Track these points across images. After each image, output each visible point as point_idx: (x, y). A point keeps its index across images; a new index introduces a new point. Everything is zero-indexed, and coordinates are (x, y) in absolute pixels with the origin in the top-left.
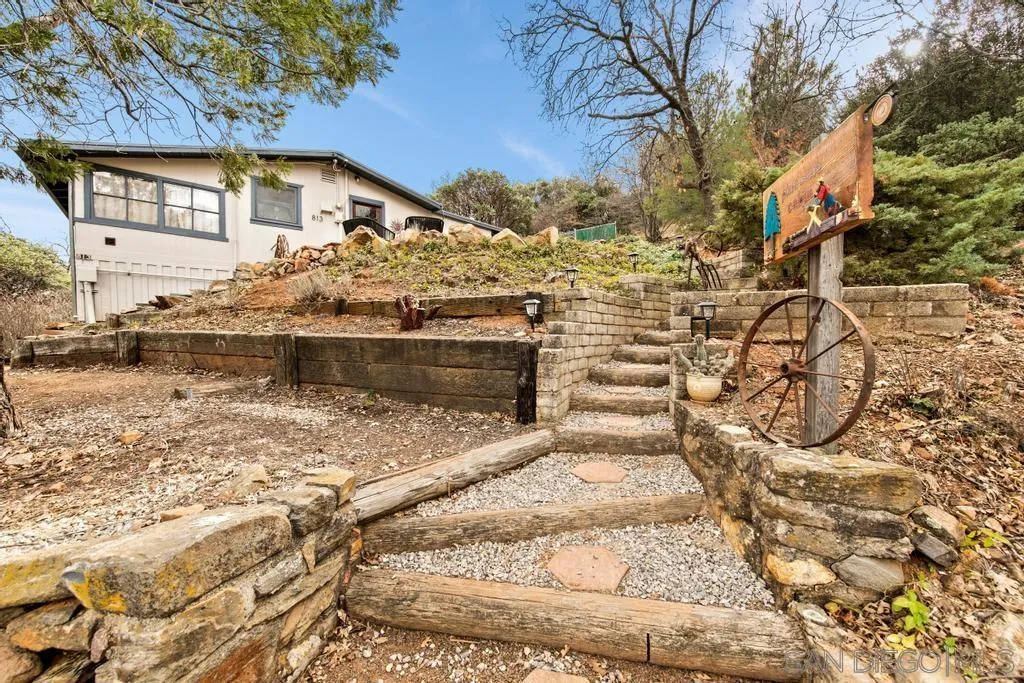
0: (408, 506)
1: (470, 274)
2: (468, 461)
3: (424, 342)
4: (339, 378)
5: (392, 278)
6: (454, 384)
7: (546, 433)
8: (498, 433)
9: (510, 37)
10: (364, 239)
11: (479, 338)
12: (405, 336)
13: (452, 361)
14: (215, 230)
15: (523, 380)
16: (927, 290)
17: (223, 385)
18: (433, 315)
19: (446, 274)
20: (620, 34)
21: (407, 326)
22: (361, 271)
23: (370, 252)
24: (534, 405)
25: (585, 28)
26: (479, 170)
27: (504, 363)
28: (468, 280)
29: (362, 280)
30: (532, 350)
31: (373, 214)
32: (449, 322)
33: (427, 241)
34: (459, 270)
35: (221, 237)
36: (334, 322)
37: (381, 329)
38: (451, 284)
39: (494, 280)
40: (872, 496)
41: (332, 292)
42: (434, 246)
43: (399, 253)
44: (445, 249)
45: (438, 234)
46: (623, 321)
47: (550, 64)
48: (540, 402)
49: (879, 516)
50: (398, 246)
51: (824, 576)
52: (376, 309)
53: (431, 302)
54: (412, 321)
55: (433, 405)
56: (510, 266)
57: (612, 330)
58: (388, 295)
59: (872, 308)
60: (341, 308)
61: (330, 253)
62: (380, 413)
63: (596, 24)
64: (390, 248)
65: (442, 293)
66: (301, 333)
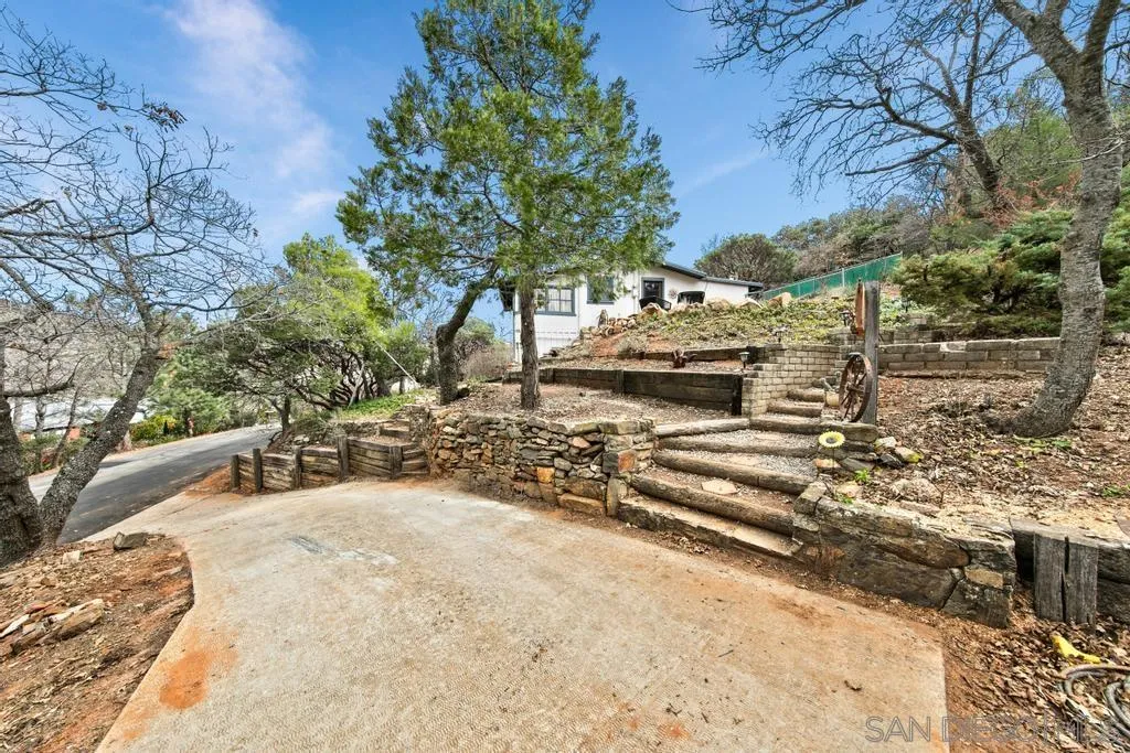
0: (675, 435)
1: (717, 333)
2: (701, 424)
3: (685, 374)
4: (643, 391)
5: (670, 336)
6: (700, 395)
7: (746, 420)
8: (722, 416)
9: (766, 134)
10: (653, 311)
11: (714, 372)
12: (676, 371)
13: (700, 384)
14: (570, 310)
15: (735, 394)
16: (1035, 342)
17: (595, 392)
18: (691, 360)
19: (702, 333)
20: (879, 101)
21: (676, 367)
22: (651, 332)
23: (656, 319)
24: (741, 406)
25: (838, 107)
26: (741, 235)
27: (725, 385)
28: (716, 336)
29: (652, 338)
30: (740, 379)
31: (656, 288)
32: (700, 363)
33: (691, 310)
34: (712, 330)
35: (572, 314)
36: (640, 363)
37: (664, 367)
38: (705, 339)
39: (733, 335)
40: (857, 436)
41: (637, 346)
42: (696, 314)
43: (674, 319)
44: (703, 315)
45: (699, 305)
46: (824, 362)
47: (804, 144)
48: (743, 405)
49: (859, 443)
50: (673, 315)
51: (836, 465)
52: (660, 357)
53: (692, 352)
54: (679, 363)
55: (689, 405)
56: (746, 325)
57: (811, 367)
58: (668, 348)
59: (989, 355)
60: (642, 356)
61: (633, 321)
62: (664, 407)
63: (851, 101)
64: (668, 316)
65: (698, 346)
66: (625, 369)
